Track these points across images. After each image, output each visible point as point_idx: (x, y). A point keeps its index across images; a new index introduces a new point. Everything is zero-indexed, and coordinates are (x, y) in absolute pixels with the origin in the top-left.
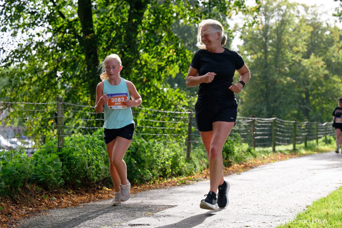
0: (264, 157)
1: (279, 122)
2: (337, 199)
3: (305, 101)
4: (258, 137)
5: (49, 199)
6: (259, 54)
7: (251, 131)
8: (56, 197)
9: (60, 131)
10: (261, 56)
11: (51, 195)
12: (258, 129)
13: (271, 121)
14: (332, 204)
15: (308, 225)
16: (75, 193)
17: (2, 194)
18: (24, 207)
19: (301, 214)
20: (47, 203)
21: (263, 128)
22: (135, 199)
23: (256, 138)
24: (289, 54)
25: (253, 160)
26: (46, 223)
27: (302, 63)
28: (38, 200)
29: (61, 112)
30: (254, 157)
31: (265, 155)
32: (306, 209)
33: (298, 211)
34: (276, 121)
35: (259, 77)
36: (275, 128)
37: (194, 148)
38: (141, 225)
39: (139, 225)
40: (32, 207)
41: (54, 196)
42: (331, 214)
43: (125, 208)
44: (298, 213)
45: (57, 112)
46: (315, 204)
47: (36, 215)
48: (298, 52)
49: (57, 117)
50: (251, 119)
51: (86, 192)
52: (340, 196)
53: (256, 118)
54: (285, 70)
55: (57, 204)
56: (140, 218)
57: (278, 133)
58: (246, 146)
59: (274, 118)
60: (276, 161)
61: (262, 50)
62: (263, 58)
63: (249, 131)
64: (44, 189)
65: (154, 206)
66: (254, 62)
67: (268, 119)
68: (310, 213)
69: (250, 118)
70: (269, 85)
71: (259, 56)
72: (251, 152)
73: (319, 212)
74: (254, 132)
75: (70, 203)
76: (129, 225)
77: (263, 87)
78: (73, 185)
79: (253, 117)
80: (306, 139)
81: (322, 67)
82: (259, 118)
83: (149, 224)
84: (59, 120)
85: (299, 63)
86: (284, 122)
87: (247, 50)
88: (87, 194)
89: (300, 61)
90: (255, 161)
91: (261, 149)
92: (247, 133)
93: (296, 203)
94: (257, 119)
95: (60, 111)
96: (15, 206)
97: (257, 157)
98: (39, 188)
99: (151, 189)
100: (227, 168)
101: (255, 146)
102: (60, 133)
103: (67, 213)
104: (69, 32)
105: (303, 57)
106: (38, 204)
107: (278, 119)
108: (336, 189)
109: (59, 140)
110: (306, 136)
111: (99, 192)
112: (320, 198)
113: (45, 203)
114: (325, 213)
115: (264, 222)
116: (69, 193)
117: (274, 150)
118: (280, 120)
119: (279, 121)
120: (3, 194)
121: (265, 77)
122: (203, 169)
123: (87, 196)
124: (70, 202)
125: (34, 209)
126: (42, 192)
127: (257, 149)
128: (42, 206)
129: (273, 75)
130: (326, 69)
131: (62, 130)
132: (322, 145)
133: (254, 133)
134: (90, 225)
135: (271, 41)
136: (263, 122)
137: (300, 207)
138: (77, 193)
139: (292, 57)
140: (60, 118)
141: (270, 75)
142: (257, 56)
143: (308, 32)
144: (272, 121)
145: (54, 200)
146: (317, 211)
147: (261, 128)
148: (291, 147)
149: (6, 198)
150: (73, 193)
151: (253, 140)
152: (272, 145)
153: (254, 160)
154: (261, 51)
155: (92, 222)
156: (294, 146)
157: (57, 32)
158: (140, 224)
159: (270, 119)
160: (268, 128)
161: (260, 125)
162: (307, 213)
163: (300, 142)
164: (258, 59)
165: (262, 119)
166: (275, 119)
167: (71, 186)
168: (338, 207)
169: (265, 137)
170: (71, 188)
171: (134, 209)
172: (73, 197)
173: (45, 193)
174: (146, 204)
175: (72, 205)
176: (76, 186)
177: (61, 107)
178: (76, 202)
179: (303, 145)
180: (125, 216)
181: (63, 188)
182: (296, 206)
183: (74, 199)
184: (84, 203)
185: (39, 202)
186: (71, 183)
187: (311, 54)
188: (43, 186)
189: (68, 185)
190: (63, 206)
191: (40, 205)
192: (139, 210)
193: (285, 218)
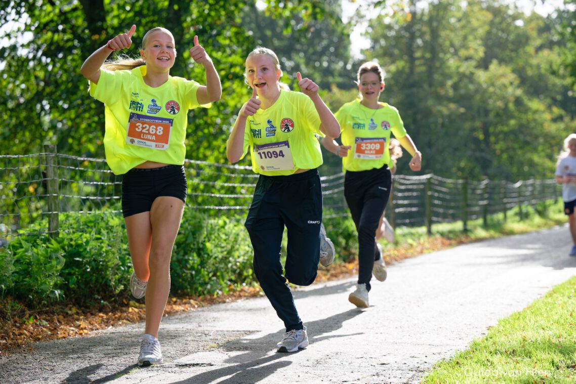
0: (411, 245)
1: (436, 182)
2: (541, 314)
3: (483, 146)
4: (401, 210)
5: (36, 324)
6: (400, 64)
8: (47, 320)
9: (51, 205)
10: (404, 67)
11: (38, 317)
12: (400, 194)
13: (422, 181)
14: (532, 322)
15: (491, 359)
16: (80, 312)
19: (478, 341)
20: (31, 331)
21: (409, 194)
22: (187, 320)
23: (397, 210)
24: (452, 63)
26: (31, 365)
27: (475, 77)
28: (16, 326)
29: (54, 170)
31: (414, 240)
32: (487, 332)
33: (472, 336)
34: (432, 181)
36: (429, 193)
38: (197, 365)
39: (194, 365)
40: (6, 339)
41: (44, 319)
42: (530, 341)
43: (169, 337)
44: (472, 340)
45: (45, 172)
46: (503, 323)
47: (13, 353)
48: (468, 58)
49: (46, 180)
51: (100, 311)
52: (546, 309)
53: (398, 177)
54: (447, 91)
55: (49, 333)
56: (195, 354)
57: (436, 202)
59: (428, 176)
60: (433, 250)
61: (405, 57)
62: (407, 70)
64: (26, 306)
65: (220, 333)
66: (392, 78)
67: (417, 178)
68: (494, 338)
70: (419, 117)
71: (400, 67)
73: (510, 337)
75: (72, 330)
76: (177, 366)
78: (76, 300)
80: (486, 212)
81: (511, 84)
82: (402, 176)
83: (213, 363)
84: (49, 184)
85: (471, 77)
86: (445, 182)
87: (377, 57)
88: (101, 314)
89: (472, 73)
90: (395, 252)
91: (406, 230)
93: (468, 324)
94: (400, 178)
95: (50, 170)
97: (399, 245)
98: (17, 305)
99: (214, 304)
100: (347, 265)
101: (396, 226)
102: (52, 208)
103: (67, 347)
104: (64, 31)
105: (476, 67)
106: (17, 333)
107: (435, 177)
108: (539, 297)
109: (51, 220)
110: (486, 205)
111: (122, 310)
112: (511, 314)
113: (29, 332)
114: (520, 338)
115: (412, 355)
116: (70, 312)
117: (429, 232)
118: (440, 178)
119: (437, 180)
123: (102, 317)
124: (72, 328)
125: (10, 342)
126: (23, 311)
127: (399, 231)
128: (22, 336)
129: (426, 99)
130: (518, 87)
131: (55, 202)
132: (513, 222)
133: (394, 202)
134: (109, 367)
135: (419, 41)
136: (409, 182)
137: (477, 330)
138: (85, 313)
139: (459, 67)
140: (51, 181)
141: (420, 101)
142: (397, 67)
143: (485, 23)
144: (425, 181)
145: (43, 326)
146: (506, 335)
147: (406, 194)
148: (458, 225)
150: (77, 313)
151: (392, 216)
152: (426, 223)
153: (395, 249)
154: (402, 58)
155: (112, 362)
156: (465, 224)
157: (42, 30)
158: (195, 363)
159: (421, 177)
160: (419, 194)
161: (403, 187)
162: (489, 339)
163: (474, 217)
164: (399, 73)
165: (407, 177)
166: (431, 178)
167: (73, 300)
168: (543, 329)
169: (414, 209)
170: (74, 305)
171: (186, 338)
172: (78, 320)
173: (28, 312)
174: (205, 328)
175: (76, 333)
176: (83, 300)
177: (52, 161)
178: (82, 329)
179: (480, 221)
180: (169, 351)
181: (59, 304)
182: (469, 327)
183: (78, 323)
184: (97, 329)
185: (17, 329)
186: (73, 295)
187: (491, 62)
188: (25, 301)
189: (68, 299)
190: (60, 336)
191: (21, 334)
192: (193, 339)
193: (449, 349)
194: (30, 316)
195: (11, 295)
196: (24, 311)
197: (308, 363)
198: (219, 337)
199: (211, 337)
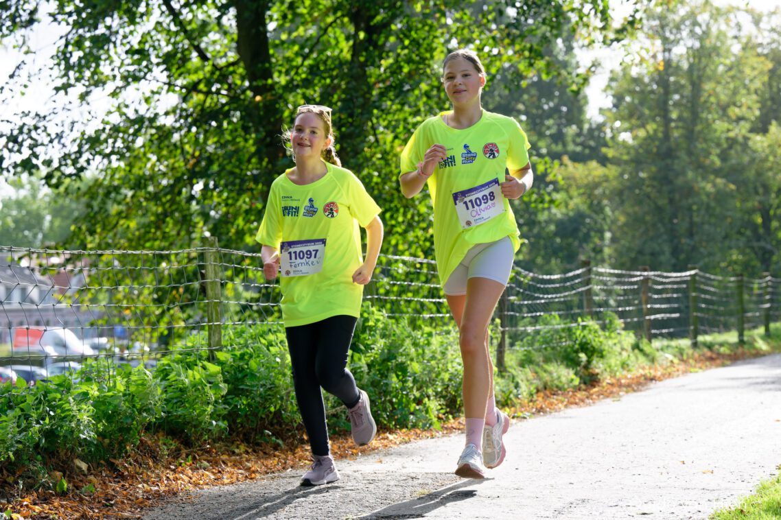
0: (672, 362)
1: (703, 280)
3: (761, 231)
4: (659, 316)
5: (195, 466)
6: (651, 127)
7: (640, 303)
8: (208, 461)
9: (212, 314)
10: (655, 131)
11: (198, 457)
12: (656, 296)
13: (686, 279)
16: (250, 450)
17: (90, 458)
18: (140, 486)
19: (767, 484)
20: (189, 475)
21: (669, 295)
22: (387, 460)
23: (653, 317)
24: (720, 126)
25: (647, 367)
27: (750, 143)
28: (170, 468)
29: (215, 270)
30: (650, 361)
31: (675, 356)
32: (777, 472)
33: (758, 478)
34: (697, 278)
35: (653, 178)
36: (694, 294)
37: (512, 345)
38: (404, 516)
39: (400, 516)
40: (158, 485)
41: (205, 460)
44: (758, 482)
45: (204, 271)
47: (167, 503)
48: (739, 119)
49: (204, 283)
50: (641, 275)
51: (275, 448)
53: (652, 273)
54: (713, 162)
55: (212, 477)
57: (703, 305)
58: (629, 338)
59: (693, 272)
60: (701, 368)
61: (658, 119)
62: (660, 135)
63: (636, 302)
64: (182, 443)
65: (431, 476)
66: (640, 146)
67: (679, 274)
69: (638, 273)
70: (677, 196)
71: (651, 132)
72: (641, 351)
74: (647, 303)
75: (241, 474)
76: (378, 517)
77: (663, 202)
78: (245, 435)
79: (645, 270)
80: (768, 319)
82: (659, 273)
83: (423, 514)
84: (209, 288)
85: (745, 144)
87: (622, 119)
88: (277, 453)
89: (746, 139)
90: (652, 371)
91: (665, 342)
92: (631, 308)
93: (752, 461)
94: (655, 275)
95: (210, 269)
96: (119, 482)
97: (656, 363)
98: (170, 442)
99: (421, 439)
100: (590, 389)
101: (651, 337)
102: (213, 317)
105: (751, 131)
106: (171, 477)
107: (701, 274)
109: (212, 333)
110: (769, 309)
111: (304, 447)
113: (186, 476)
115: (682, 502)
116: (237, 451)
117: (695, 345)
118: (707, 275)
119: (703, 277)
120: (92, 457)
121: (664, 179)
122: (535, 391)
123: (278, 456)
124: (240, 471)
125: (163, 488)
126: (178, 450)
127: (657, 343)
128: (179, 482)
129: (684, 173)
131: (217, 310)
133: (649, 306)
135: (676, 97)
136: (667, 280)
137: (763, 469)
138: (256, 452)
139: (729, 130)
140: (213, 283)
141: (677, 175)
142: (648, 132)
143: (761, 73)
144: (689, 278)
145: (205, 469)
147: (664, 296)
148: (732, 337)
149: (99, 465)
150: (247, 453)
151: (645, 324)
152: (691, 334)
153: (651, 368)
154: (654, 120)
156: (741, 335)
157: (191, 91)
158: (401, 514)
159: (684, 274)
160: (680, 295)
161: (660, 287)
162: (780, 480)
163: (753, 325)
164: (650, 138)
165: (665, 274)
166: (696, 275)
167: (241, 436)
169: (674, 315)
170: (242, 441)
171: (387, 483)
172: (248, 461)
173: (184, 452)
174: (411, 470)
175: (246, 477)
176: (252, 436)
177: (212, 258)
178: (254, 472)
179: (761, 330)
180: (367, 499)
181: (223, 441)
182: (754, 466)
183: (249, 464)
184: (273, 472)
185: (171, 473)
186: (240, 429)
187: (770, 124)
188: (180, 437)
189: (234, 434)
190: (226, 481)
191: (176, 479)
192: (397, 484)
193: (729, 494)
194: (187, 456)
195: (163, 429)
196: (180, 450)
197: (547, 514)
198: (430, 481)
199: (420, 481)
